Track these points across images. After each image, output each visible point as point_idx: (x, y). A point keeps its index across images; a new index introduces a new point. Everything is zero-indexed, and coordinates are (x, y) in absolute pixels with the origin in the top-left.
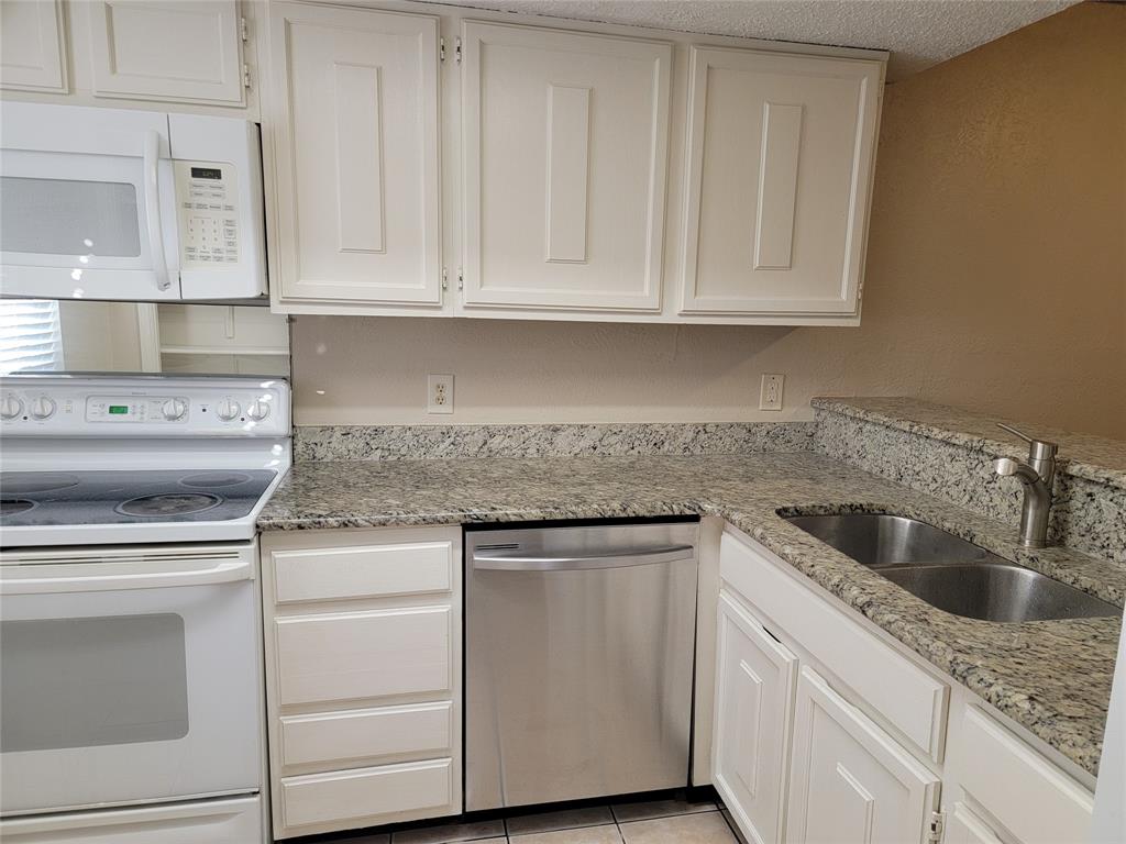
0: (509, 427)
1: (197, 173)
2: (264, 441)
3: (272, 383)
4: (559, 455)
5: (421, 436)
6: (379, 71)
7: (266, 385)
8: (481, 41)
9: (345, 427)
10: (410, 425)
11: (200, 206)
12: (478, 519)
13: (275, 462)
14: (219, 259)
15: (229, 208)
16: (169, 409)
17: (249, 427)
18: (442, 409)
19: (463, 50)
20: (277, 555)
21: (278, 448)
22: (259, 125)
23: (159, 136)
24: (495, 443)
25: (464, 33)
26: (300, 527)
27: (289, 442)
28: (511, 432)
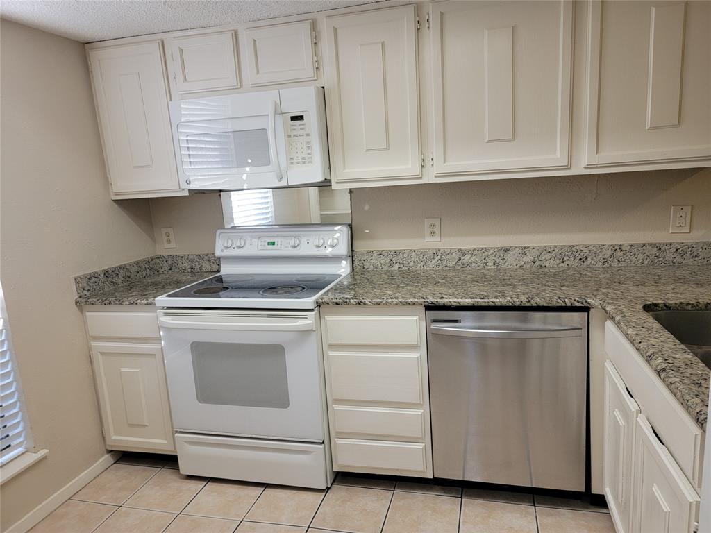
0: (475, 249)
1: (293, 118)
2: (336, 259)
3: (339, 227)
4: (509, 266)
5: (421, 255)
6: (383, 44)
7: (336, 228)
8: (440, 12)
9: (379, 251)
10: (414, 249)
11: (295, 136)
12: (432, 303)
13: (343, 270)
14: (304, 163)
15: (308, 135)
16: (292, 243)
17: (329, 251)
18: (432, 239)
19: (430, 20)
20: (328, 318)
21: (344, 262)
22: (323, 87)
23: (276, 102)
24: (466, 259)
25: (431, 11)
26: (337, 304)
27: (349, 260)
28: (476, 252)
